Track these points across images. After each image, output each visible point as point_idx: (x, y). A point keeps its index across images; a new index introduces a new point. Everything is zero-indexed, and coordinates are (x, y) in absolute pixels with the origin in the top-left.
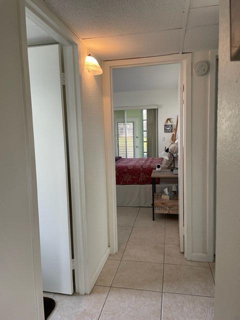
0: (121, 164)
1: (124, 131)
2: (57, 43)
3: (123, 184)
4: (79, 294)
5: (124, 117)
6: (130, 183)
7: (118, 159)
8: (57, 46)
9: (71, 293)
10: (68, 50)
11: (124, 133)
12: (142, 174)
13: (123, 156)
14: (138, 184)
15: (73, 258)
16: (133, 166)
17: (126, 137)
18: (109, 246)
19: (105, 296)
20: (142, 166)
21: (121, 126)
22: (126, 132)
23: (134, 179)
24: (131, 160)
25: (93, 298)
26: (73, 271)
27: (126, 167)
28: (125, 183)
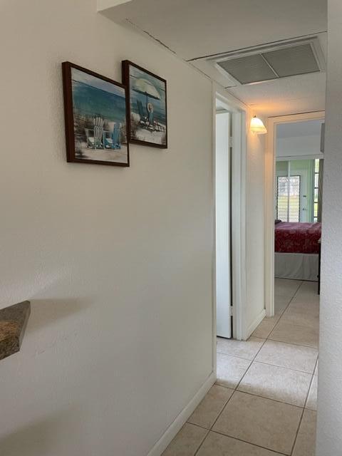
0: (281, 228)
1: (286, 187)
2: (227, 111)
3: (282, 252)
4: (236, 339)
5: (287, 170)
6: (291, 251)
7: (278, 222)
8: (228, 114)
9: (229, 337)
10: (237, 117)
11: (286, 190)
12: (307, 241)
13: (284, 220)
14: (301, 252)
15: (232, 305)
16: (296, 231)
17: (288, 196)
18: (265, 308)
19: (261, 344)
20: (307, 231)
21: (282, 180)
22: (289, 189)
23: (297, 246)
24: (293, 224)
25: (250, 344)
26: (232, 317)
27: (288, 232)
28: (285, 251)
